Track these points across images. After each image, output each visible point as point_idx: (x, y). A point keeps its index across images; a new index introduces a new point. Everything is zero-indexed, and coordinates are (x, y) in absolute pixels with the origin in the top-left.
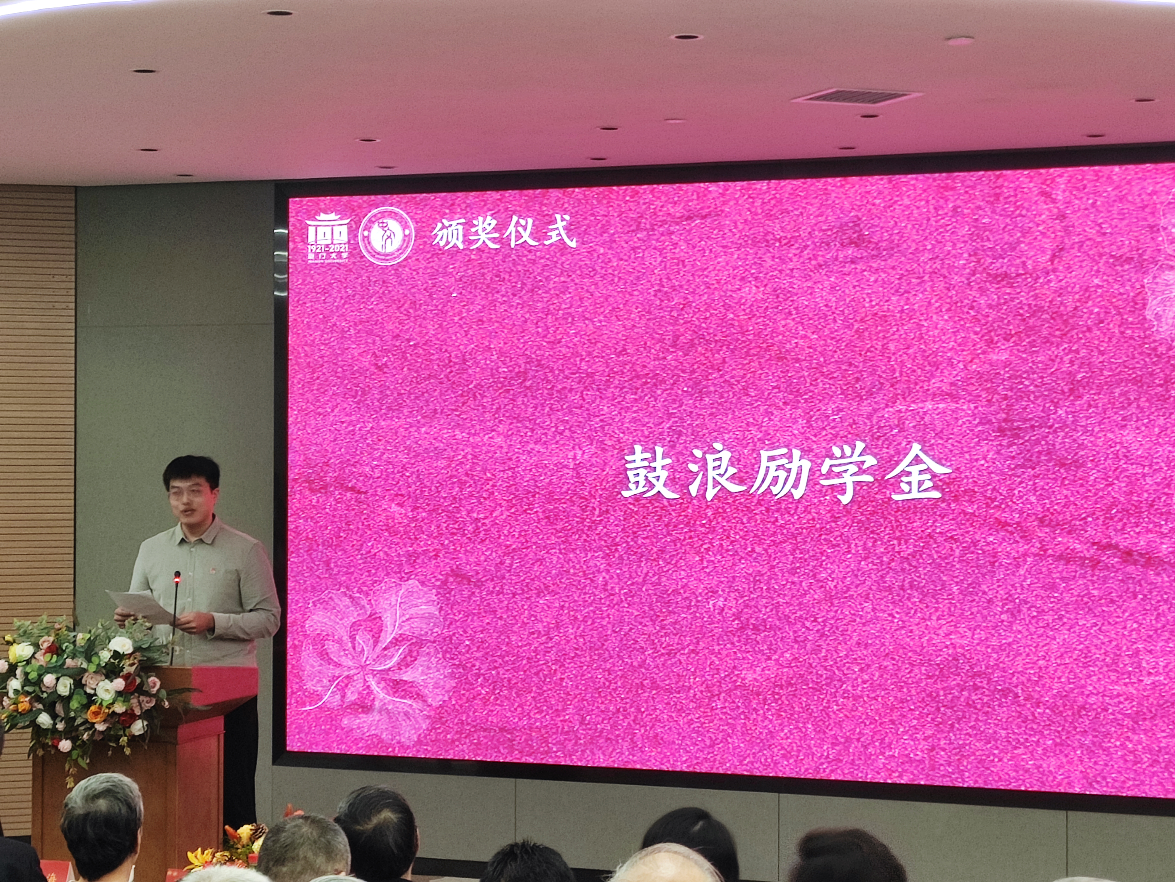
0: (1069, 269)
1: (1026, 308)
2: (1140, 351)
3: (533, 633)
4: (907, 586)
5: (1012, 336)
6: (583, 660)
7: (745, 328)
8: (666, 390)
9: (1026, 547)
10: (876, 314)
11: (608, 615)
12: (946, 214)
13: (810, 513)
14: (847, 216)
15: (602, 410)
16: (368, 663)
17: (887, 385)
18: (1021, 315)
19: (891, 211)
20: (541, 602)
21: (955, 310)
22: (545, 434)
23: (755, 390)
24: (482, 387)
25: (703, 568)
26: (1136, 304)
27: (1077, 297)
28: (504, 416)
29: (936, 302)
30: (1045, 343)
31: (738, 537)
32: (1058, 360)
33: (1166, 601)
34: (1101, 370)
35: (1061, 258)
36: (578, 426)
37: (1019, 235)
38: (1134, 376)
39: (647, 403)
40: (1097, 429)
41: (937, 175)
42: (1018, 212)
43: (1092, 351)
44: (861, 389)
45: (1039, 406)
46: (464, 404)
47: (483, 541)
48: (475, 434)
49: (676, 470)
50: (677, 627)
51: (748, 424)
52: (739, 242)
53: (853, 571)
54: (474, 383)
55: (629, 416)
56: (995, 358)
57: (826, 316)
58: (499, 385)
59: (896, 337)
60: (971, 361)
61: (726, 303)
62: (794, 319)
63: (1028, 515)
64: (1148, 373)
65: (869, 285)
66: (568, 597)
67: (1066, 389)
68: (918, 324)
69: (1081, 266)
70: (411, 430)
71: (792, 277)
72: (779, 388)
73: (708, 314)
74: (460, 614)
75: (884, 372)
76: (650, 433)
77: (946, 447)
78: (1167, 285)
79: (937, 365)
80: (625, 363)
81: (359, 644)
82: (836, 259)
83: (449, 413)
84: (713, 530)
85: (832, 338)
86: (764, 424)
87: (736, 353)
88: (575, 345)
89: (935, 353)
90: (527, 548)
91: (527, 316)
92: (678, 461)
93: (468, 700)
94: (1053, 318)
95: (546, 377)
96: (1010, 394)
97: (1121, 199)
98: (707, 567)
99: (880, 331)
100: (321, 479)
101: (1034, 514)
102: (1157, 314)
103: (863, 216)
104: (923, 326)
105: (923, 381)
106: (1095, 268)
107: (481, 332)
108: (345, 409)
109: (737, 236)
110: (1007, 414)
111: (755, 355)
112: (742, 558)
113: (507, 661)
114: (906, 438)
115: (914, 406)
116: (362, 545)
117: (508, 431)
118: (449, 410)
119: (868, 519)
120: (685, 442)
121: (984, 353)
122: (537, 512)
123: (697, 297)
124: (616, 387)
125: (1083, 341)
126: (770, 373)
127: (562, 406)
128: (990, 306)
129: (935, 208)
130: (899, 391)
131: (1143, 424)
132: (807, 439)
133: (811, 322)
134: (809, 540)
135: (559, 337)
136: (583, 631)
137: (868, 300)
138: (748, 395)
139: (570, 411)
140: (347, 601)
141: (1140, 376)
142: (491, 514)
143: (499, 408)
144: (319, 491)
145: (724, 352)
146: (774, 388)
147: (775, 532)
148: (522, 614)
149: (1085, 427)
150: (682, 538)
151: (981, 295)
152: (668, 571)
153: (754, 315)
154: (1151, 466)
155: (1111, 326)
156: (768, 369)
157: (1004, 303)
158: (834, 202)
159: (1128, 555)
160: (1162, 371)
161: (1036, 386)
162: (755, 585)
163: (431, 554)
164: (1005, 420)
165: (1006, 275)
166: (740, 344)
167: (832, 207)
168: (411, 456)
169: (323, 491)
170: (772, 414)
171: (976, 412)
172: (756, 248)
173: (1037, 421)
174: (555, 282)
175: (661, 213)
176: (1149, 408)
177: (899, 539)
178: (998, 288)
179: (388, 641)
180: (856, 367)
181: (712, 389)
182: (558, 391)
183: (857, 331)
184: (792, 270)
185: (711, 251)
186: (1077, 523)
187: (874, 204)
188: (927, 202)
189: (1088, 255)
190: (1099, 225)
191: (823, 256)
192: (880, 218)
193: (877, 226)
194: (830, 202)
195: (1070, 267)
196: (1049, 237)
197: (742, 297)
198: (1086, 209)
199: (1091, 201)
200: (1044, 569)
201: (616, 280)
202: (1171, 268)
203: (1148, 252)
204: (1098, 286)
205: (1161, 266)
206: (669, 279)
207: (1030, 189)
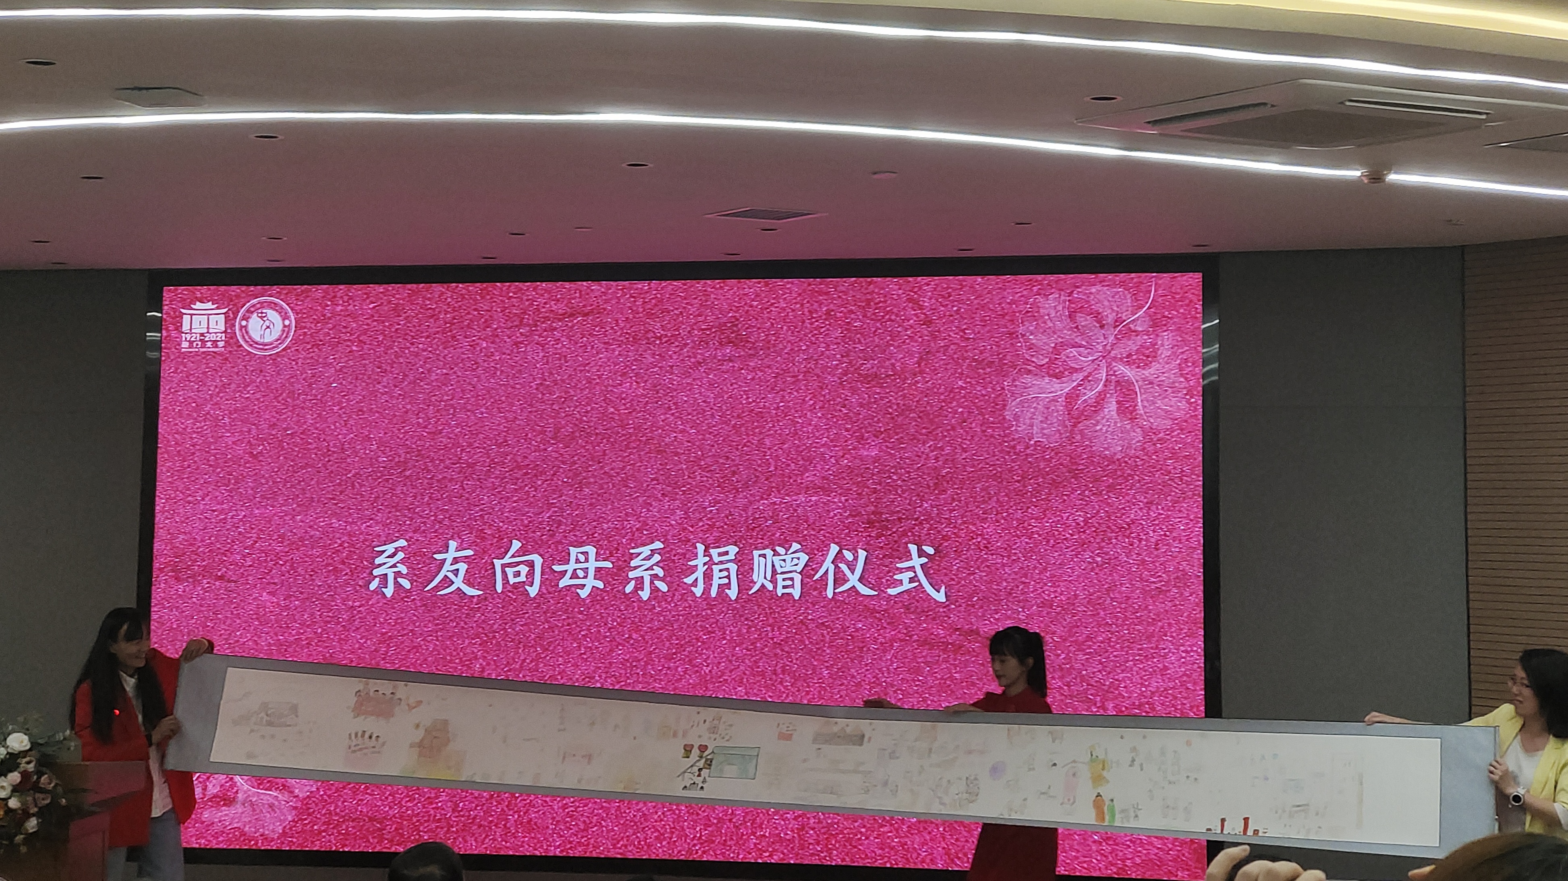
1: (895, 407)
2: (1000, 448)
4: (779, 671)
5: (882, 433)
7: (625, 422)
8: (546, 481)
9: (893, 633)
10: (753, 410)
12: (820, 317)
13: (686, 600)
14: (726, 316)
15: (482, 499)
17: (763, 479)
18: (891, 414)
19: (768, 313)
21: (828, 407)
23: (634, 481)
24: (361, 475)
26: (997, 405)
27: (942, 397)
28: (382, 505)
29: (810, 399)
30: (912, 440)
31: (615, 624)
32: (924, 457)
34: (964, 466)
35: (927, 361)
36: (458, 515)
37: (888, 338)
38: (995, 472)
39: (528, 493)
40: (959, 522)
41: (812, 280)
42: (887, 317)
43: (956, 448)
44: (737, 482)
45: (906, 499)
46: (341, 493)
47: (357, 629)
48: (351, 523)
51: (626, 515)
52: (621, 339)
53: (728, 656)
54: (353, 472)
55: (509, 505)
56: (865, 453)
57: (705, 411)
58: (379, 475)
59: (772, 432)
60: (843, 457)
61: (607, 398)
62: (673, 414)
63: (895, 602)
64: (1007, 469)
65: (746, 383)
67: (931, 484)
68: (792, 421)
69: (946, 369)
70: (285, 518)
71: (672, 374)
72: (657, 480)
73: (589, 408)
75: (759, 466)
76: (530, 522)
77: (818, 538)
78: (1025, 388)
79: (810, 460)
80: (506, 454)
82: (715, 357)
83: (326, 502)
85: (710, 433)
86: (642, 515)
87: (617, 445)
88: (456, 435)
89: (809, 449)
91: (409, 407)
92: (557, 550)
94: (920, 417)
95: (427, 467)
96: (878, 487)
97: (982, 308)
98: (584, 654)
99: (757, 427)
100: (188, 568)
101: (901, 601)
102: (1016, 414)
103: (741, 317)
104: (798, 422)
105: (796, 475)
106: (959, 371)
107: (361, 422)
108: (216, 498)
109: (618, 333)
110: (876, 506)
111: (634, 448)
112: (620, 644)
115: (787, 499)
117: (387, 520)
118: (326, 498)
119: (743, 606)
120: (565, 531)
121: (855, 448)
122: (414, 599)
123: (579, 392)
125: (947, 439)
126: (649, 466)
127: (442, 495)
128: (861, 405)
129: (809, 311)
130: (774, 485)
131: (1003, 518)
132: (685, 529)
133: (690, 417)
134: (685, 626)
135: (440, 428)
137: (745, 397)
138: (627, 486)
139: (450, 500)
141: (1000, 472)
143: (378, 497)
144: (186, 580)
145: (605, 446)
146: (653, 480)
147: (652, 619)
150: (560, 625)
151: (853, 394)
153: (635, 410)
154: (1009, 557)
155: (974, 425)
156: (647, 461)
157: (874, 402)
158: (713, 303)
160: (1020, 467)
161: (904, 481)
163: (304, 643)
164: (873, 513)
165: (876, 376)
166: (620, 437)
167: (712, 308)
168: (285, 544)
169: (190, 580)
170: (651, 506)
171: (846, 505)
172: (637, 345)
173: (904, 514)
174: (437, 374)
175: (543, 310)
176: (1008, 503)
178: (868, 388)
180: (733, 460)
181: (592, 480)
182: (438, 481)
183: (734, 426)
184: (671, 367)
185: (593, 347)
186: (941, 610)
187: (751, 306)
188: (802, 305)
189: (953, 359)
190: (963, 331)
191: (700, 354)
192: (757, 319)
193: (754, 327)
194: (709, 303)
195: (936, 370)
196: (916, 341)
197: (623, 392)
198: (951, 316)
199: (955, 309)
200: (909, 654)
201: (498, 373)
202: (1029, 372)
203: (1008, 357)
204: (962, 388)
205: (1019, 370)
206: (551, 373)
207: (898, 295)
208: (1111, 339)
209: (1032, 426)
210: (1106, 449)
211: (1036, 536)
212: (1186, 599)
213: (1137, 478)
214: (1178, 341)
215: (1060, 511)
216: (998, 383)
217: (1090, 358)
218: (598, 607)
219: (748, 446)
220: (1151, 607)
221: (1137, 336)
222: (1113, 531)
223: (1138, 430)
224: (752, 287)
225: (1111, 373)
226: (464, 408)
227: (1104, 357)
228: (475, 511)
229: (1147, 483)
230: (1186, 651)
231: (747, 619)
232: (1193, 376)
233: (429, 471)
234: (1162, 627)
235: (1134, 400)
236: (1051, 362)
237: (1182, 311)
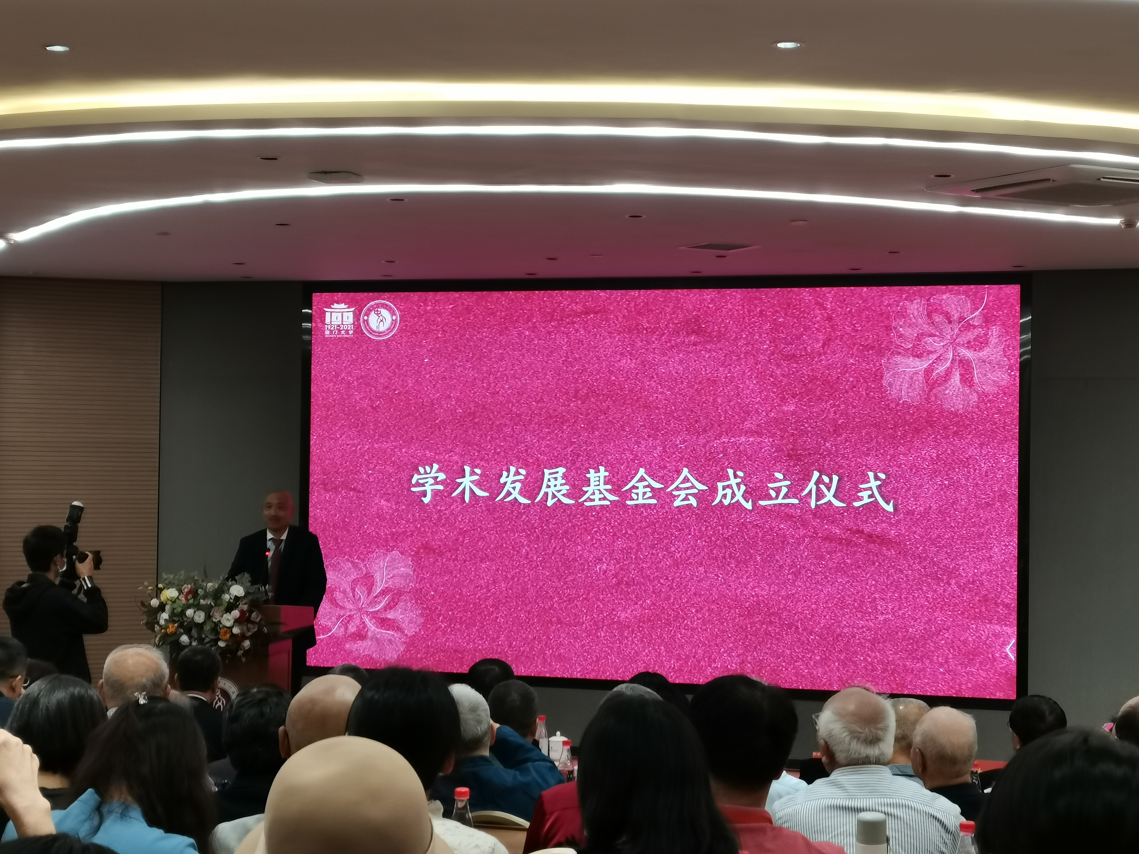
0: (834, 352)
1: (806, 377)
2: (878, 406)
3: (478, 587)
4: (727, 556)
5: (797, 395)
6: (511, 604)
7: (623, 387)
8: (570, 426)
9: (805, 532)
10: (709, 379)
11: (529, 575)
12: (756, 315)
14: (691, 314)
15: (526, 438)
16: (363, 606)
17: (716, 425)
18: (803, 382)
19: (720, 312)
20: (483, 566)
21: (761, 377)
22: (488, 455)
23: (629, 427)
25: (593, 544)
26: (877, 376)
27: (839, 370)
28: (459, 441)
29: (749, 371)
30: (818, 400)
32: (827, 411)
33: (893, 567)
34: (854, 418)
35: (829, 345)
37: (802, 329)
38: (875, 422)
39: (557, 435)
40: (850, 456)
41: (750, 289)
42: (801, 315)
43: (849, 405)
44: (699, 427)
45: (814, 440)
46: (432, 433)
47: (444, 525)
49: (575, 479)
50: (575, 583)
51: (624, 450)
52: (620, 329)
53: (692, 546)
54: (439, 419)
55: (544, 443)
56: (786, 409)
57: (676, 379)
59: (722, 394)
60: (771, 411)
61: (610, 370)
62: (655, 381)
63: (806, 511)
65: (705, 360)
66: (502, 563)
67: (831, 430)
68: (736, 386)
69: (842, 351)
71: (655, 353)
72: (645, 426)
73: (598, 377)
74: (427, 573)
75: (714, 417)
76: (558, 454)
78: (896, 364)
79: (748, 413)
80: (542, 408)
81: (358, 593)
82: (684, 342)
83: (422, 439)
84: (600, 519)
85: (680, 394)
87: (617, 403)
88: (508, 395)
89: (747, 405)
90: (474, 530)
92: (577, 473)
93: (432, 631)
94: (823, 384)
95: (489, 416)
97: (867, 309)
98: (596, 543)
99: (712, 390)
100: (332, 482)
102: (889, 382)
103: (701, 315)
104: (740, 387)
105: (739, 423)
106: (851, 352)
107: (444, 385)
108: (350, 435)
109: (618, 326)
110: (793, 445)
111: (629, 404)
112: (619, 537)
113: (459, 606)
114: (728, 460)
115: (733, 439)
116: (360, 527)
118: (422, 437)
119: (702, 512)
120: (582, 461)
121: (779, 405)
123: (591, 365)
124: (536, 424)
125: (842, 399)
126: (639, 416)
127: (499, 436)
128: (783, 375)
129: (748, 311)
130: (724, 430)
131: (880, 453)
132: (663, 460)
133: (667, 383)
135: (498, 390)
136: (511, 585)
137: (704, 369)
138: (624, 430)
139: (505, 439)
140: (350, 565)
141: (879, 422)
142: (450, 507)
143: (456, 437)
144: (331, 490)
145: (609, 402)
146: (641, 426)
148: (470, 574)
149: (843, 454)
151: (778, 368)
152: (569, 546)
153: (629, 378)
155: (861, 389)
156: (638, 413)
157: (792, 374)
158: (682, 305)
159: (870, 538)
160: (893, 419)
161: (812, 428)
162: (627, 555)
163: (408, 534)
164: (792, 449)
165: (794, 356)
167: (682, 308)
169: (334, 490)
170: (640, 443)
171: (773, 443)
172: (631, 334)
173: (812, 450)
175: (567, 310)
176: (884, 443)
177: (722, 526)
178: (789, 364)
179: (378, 592)
180: (696, 413)
181: (600, 426)
182: (497, 426)
183: (697, 390)
184: (654, 349)
185: (601, 335)
186: (838, 516)
187: (709, 307)
188: (743, 307)
189: (847, 345)
190: (854, 325)
191: (675, 340)
192: (712, 317)
193: (710, 322)
194: (679, 305)
195: (834, 351)
196: (821, 332)
197: (621, 366)
198: (846, 314)
199: (848, 309)
200: (816, 546)
201: (537, 353)
202: (899, 353)
203: (884, 343)
204: (853, 364)
205: (892, 352)
206: (572, 353)
207: (809, 300)
208: (956, 331)
209: (901, 390)
210: (953, 407)
211: (903, 466)
212: (1006, 510)
213: (973, 427)
214: (1003, 332)
215: (920, 449)
216: (877, 361)
217: (942, 344)
218: (604, 512)
219: (706, 403)
220: (981, 516)
221: (974, 328)
222: (956, 463)
223: (975, 394)
224: (709, 294)
225: (956, 354)
226: (514, 376)
227: (951, 343)
228: (522, 447)
229: (980, 430)
230: (1006, 546)
231: (705, 521)
232: (1013, 356)
233: (490, 419)
234: (989, 529)
235: (972, 373)
236: (914, 346)
237: (1006, 311)
